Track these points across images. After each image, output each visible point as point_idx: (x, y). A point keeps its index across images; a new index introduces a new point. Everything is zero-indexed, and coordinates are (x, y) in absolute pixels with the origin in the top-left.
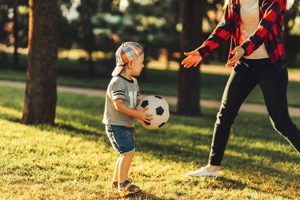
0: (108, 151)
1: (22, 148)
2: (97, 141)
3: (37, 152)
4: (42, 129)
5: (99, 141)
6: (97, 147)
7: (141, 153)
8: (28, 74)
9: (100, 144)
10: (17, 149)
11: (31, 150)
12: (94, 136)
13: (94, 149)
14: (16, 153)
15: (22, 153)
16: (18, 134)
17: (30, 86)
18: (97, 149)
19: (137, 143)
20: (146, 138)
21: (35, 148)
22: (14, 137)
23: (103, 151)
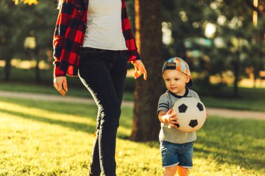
0: (220, 169)
1: (135, 166)
2: (206, 158)
3: (150, 171)
4: (152, 147)
5: (209, 159)
6: (208, 165)
7: (253, 170)
8: (136, 93)
9: (211, 162)
10: (130, 167)
11: (144, 169)
12: (202, 154)
13: (206, 167)
14: (130, 171)
15: (135, 171)
16: (129, 152)
17: (138, 105)
18: (209, 167)
19: (247, 160)
20: (253, 155)
21: (147, 166)
22: (126, 155)
23: (214, 168)
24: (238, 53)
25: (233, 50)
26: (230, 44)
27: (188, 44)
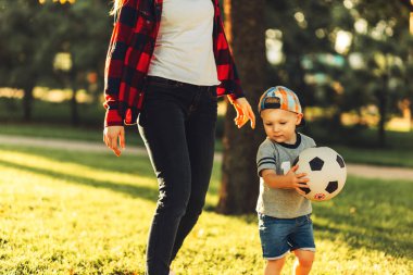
0: (354, 257)
1: (223, 253)
2: (333, 240)
3: (246, 259)
4: (249, 222)
5: (337, 241)
6: (335, 250)
7: (405, 259)
8: (225, 140)
9: (339, 246)
10: (216, 253)
11: (238, 256)
12: (326, 233)
13: (332, 254)
14: (215, 260)
15: (223, 259)
16: (214, 231)
17: (229, 158)
18: (337, 253)
19: (395, 244)
20: (406, 235)
21: (241, 252)
22: (209, 235)
23: (344, 256)
24: (385, 78)
25: (377, 72)
26: (372, 64)
27: (307, 63)
